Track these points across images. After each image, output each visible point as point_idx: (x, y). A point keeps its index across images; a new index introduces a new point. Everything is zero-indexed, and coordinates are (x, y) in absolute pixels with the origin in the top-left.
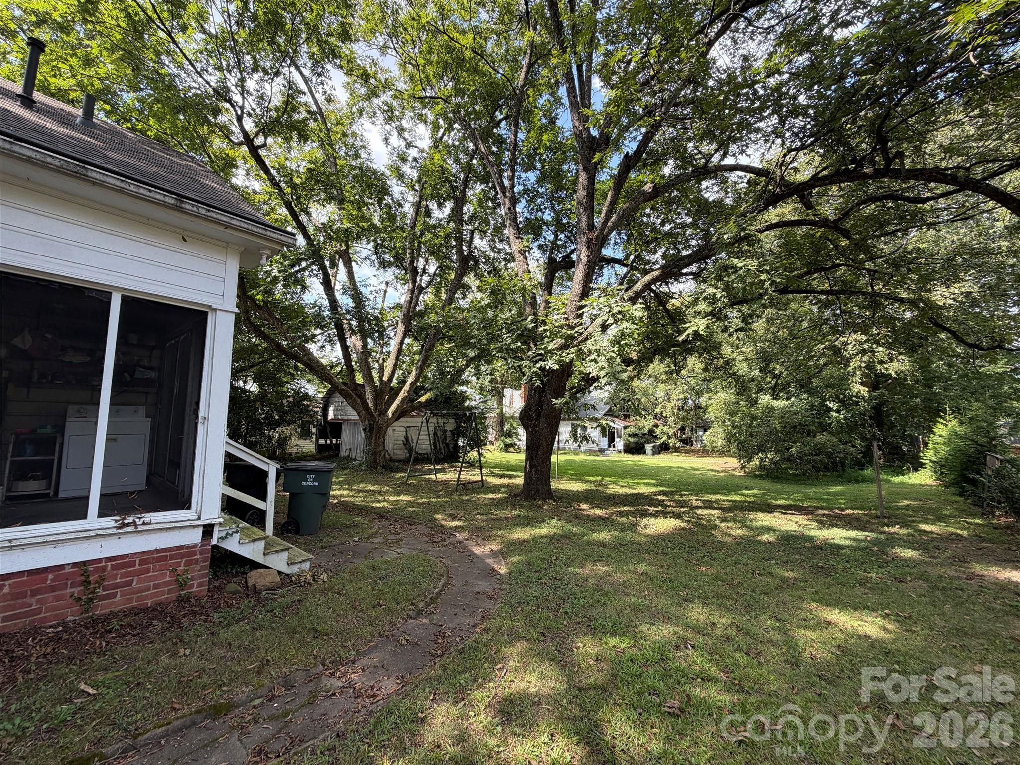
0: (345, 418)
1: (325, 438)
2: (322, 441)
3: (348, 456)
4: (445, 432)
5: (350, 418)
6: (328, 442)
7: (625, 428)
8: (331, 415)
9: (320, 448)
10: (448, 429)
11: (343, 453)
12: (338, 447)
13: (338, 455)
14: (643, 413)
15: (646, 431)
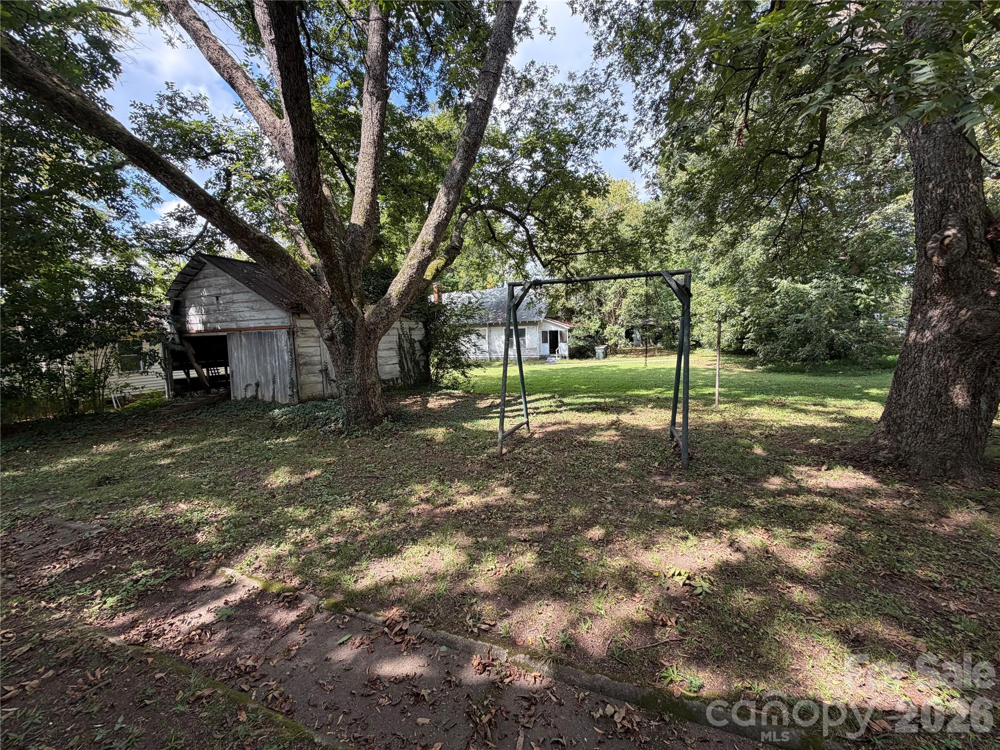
0: (233, 326)
1: (186, 368)
2: (179, 375)
3: (255, 397)
4: (412, 342)
5: (243, 325)
6: (193, 374)
7: (570, 331)
8: (195, 322)
9: (179, 388)
10: (416, 339)
11: (239, 392)
12: (224, 381)
13: (228, 395)
14: (587, 313)
15: (592, 332)
